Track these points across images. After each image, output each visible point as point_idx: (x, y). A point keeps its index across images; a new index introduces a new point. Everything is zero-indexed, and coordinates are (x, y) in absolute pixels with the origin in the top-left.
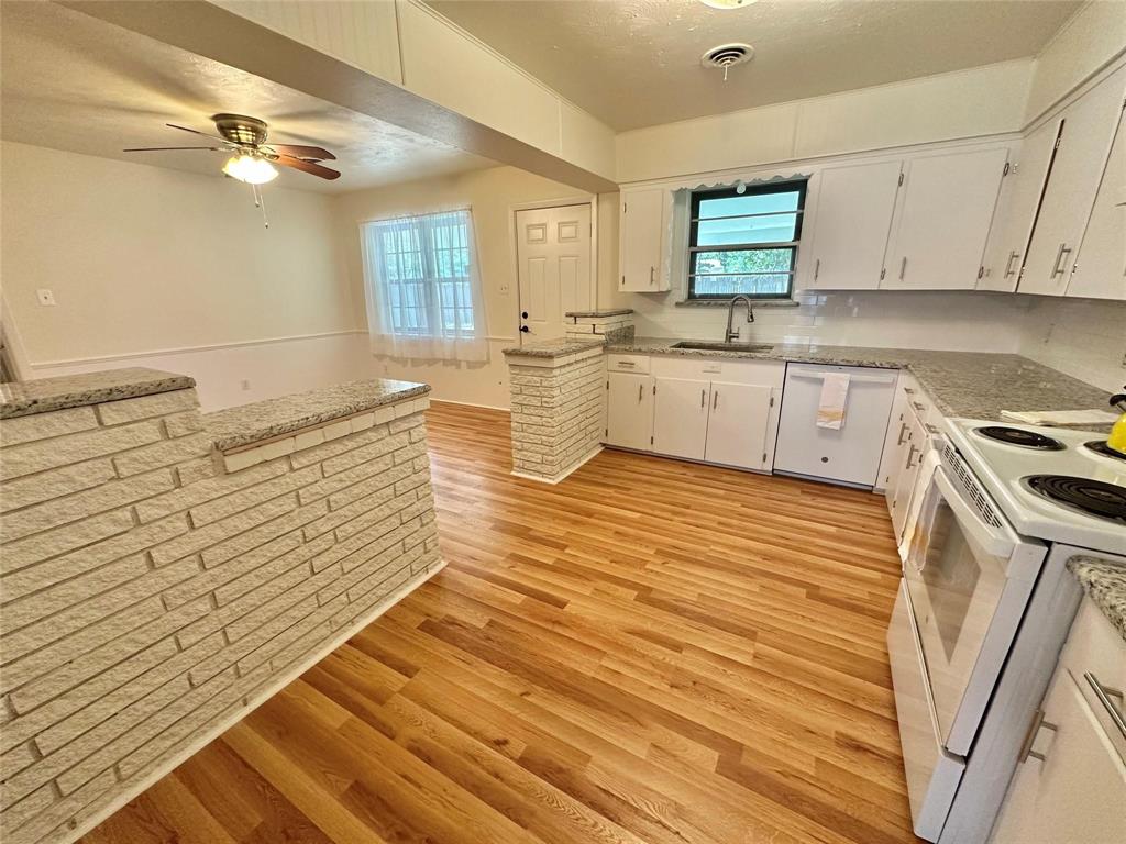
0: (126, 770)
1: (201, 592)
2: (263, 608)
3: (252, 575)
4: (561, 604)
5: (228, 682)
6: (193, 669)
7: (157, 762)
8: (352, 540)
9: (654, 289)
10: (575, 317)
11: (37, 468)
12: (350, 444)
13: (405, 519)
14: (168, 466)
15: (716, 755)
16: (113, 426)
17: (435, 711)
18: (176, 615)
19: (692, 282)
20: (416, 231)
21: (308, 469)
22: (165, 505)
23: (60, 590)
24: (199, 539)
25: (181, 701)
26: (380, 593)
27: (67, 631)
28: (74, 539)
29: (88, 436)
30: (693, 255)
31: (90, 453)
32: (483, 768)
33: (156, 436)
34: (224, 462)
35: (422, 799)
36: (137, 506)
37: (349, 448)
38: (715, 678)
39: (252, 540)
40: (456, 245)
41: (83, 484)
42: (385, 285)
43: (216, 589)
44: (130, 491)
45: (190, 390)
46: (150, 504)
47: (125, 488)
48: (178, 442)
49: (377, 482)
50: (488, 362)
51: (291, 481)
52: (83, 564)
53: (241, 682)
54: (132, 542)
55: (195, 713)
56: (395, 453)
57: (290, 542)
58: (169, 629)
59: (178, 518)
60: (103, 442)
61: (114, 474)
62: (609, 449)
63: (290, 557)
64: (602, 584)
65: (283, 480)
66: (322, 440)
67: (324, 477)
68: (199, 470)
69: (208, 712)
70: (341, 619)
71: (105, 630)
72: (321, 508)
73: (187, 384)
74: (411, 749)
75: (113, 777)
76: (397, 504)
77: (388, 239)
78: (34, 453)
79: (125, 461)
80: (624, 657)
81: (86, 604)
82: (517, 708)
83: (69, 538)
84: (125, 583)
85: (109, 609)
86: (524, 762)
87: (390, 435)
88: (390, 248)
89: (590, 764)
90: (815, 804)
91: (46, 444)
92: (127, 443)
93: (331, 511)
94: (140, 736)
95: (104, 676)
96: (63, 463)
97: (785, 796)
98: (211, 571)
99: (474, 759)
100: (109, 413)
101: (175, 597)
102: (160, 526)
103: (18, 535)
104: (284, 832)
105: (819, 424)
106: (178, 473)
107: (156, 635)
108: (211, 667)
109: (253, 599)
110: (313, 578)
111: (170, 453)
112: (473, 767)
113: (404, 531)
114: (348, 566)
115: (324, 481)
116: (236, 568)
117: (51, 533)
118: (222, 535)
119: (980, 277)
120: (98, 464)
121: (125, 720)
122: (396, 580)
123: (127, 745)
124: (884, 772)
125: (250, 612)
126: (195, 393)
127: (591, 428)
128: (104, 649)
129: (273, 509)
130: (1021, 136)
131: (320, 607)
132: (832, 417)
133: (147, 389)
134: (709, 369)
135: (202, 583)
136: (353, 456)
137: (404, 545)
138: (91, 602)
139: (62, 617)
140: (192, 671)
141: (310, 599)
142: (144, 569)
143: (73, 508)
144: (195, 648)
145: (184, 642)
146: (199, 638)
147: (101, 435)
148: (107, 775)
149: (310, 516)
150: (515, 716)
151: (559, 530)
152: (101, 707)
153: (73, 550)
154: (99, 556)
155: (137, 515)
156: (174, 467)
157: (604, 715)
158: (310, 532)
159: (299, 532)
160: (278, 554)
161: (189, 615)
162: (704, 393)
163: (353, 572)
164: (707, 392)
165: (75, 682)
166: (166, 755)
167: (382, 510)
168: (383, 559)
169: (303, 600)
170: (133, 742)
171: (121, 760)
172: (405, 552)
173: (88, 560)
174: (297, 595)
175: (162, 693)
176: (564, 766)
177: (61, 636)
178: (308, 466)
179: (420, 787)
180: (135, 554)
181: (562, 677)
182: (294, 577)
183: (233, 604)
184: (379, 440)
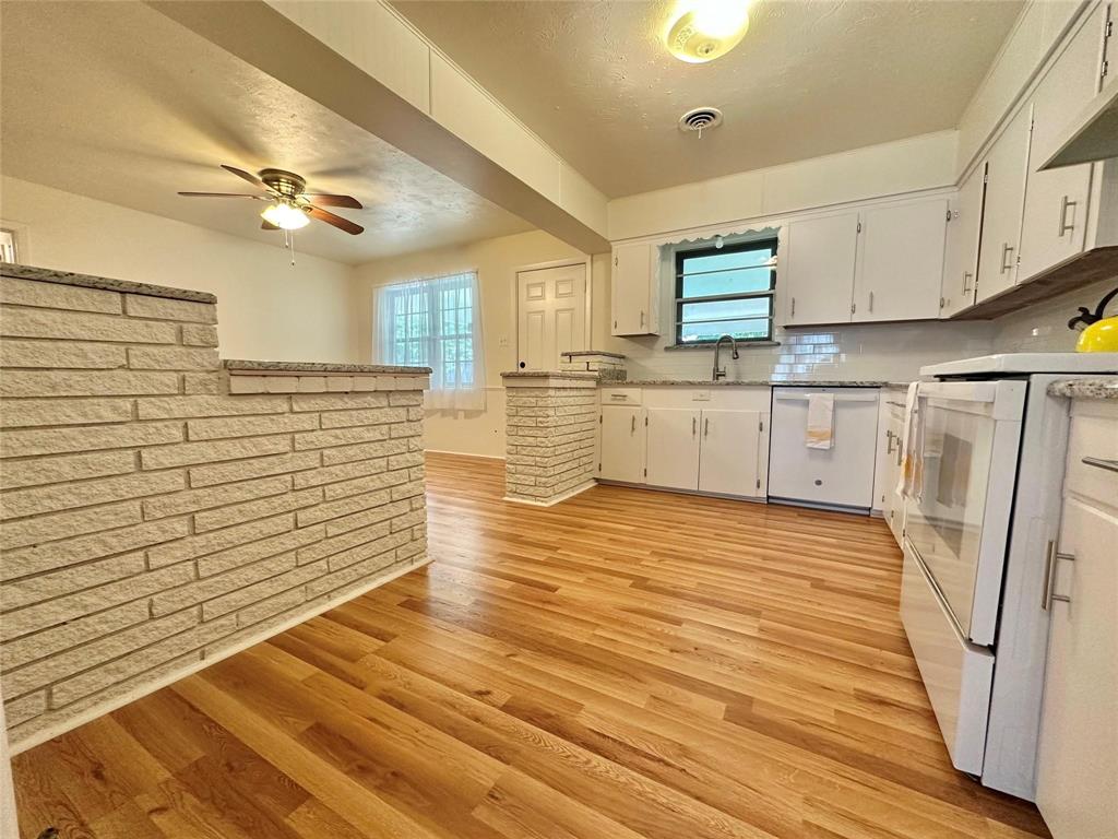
0: (60, 699)
1: (182, 510)
2: (239, 548)
3: (235, 508)
4: (554, 589)
5: (190, 624)
6: (157, 596)
7: (94, 698)
8: (341, 502)
9: (644, 331)
10: (570, 356)
11: (58, 335)
12: (351, 403)
13: (395, 497)
14: (175, 371)
15: (723, 706)
16: (135, 317)
17: (412, 668)
18: (151, 527)
19: (679, 329)
20: (425, 294)
21: (308, 416)
22: (165, 409)
23: (44, 463)
24: (192, 453)
25: (136, 631)
26: (362, 571)
27: (40, 509)
28: (72, 415)
29: (110, 319)
30: (680, 306)
31: (108, 335)
32: (461, 713)
33: (171, 339)
34: (229, 381)
35: (390, 738)
36: (140, 400)
37: (349, 406)
38: (719, 645)
39: (243, 470)
40: (461, 305)
41: (93, 363)
42: (391, 343)
43: (197, 512)
44: (136, 383)
45: (211, 306)
46: (151, 402)
47: (132, 379)
48: (192, 350)
49: (371, 449)
50: (485, 411)
51: (288, 423)
52: (74, 443)
53: (205, 628)
54: (127, 435)
55: (149, 650)
56: (393, 426)
57: (279, 485)
58: (142, 540)
59: (176, 426)
60: (121, 329)
61: (125, 363)
62: (602, 484)
63: (276, 501)
64: (595, 575)
65: (280, 418)
66: (324, 390)
67: (321, 429)
68: (204, 383)
69: (159, 654)
70: (319, 587)
71: (78, 522)
72: (313, 459)
73: (209, 300)
74: (382, 697)
75: (43, 701)
76: (389, 479)
77: (399, 301)
78: (59, 320)
79: (138, 353)
80: (620, 629)
81: (66, 486)
82: (502, 666)
83: (68, 412)
84: (109, 476)
85: (87, 498)
86: (506, 708)
87: (389, 406)
88: (400, 310)
89: (582, 712)
90: (839, 748)
91: (70, 315)
92: (143, 336)
93: (323, 466)
94: (86, 658)
95: (65, 574)
96: (81, 338)
97: (804, 741)
98: (196, 492)
99: (453, 706)
100: (135, 305)
101: (154, 507)
102: (156, 428)
103: (22, 395)
104: (228, 765)
105: (809, 445)
106: (184, 380)
107: (128, 543)
108: (175, 599)
109: (232, 535)
110: (295, 532)
111: (181, 360)
112: (451, 713)
113: (393, 511)
114: (332, 530)
115: (321, 433)
116: (222, 495)
117: (52, 402)
118: (214, 456)
119: (942, 306)
120: (113, 348)
121: (72, 634)
122: (380, 561)
123: (66, 665)
124: (913, 722)
125: (227, 549)
126: (215, 310)
127: (585, 460)
128: (71, 542)
129: (268, 445)
130: (956, 189)
131: (297, 566)
132: (821, 437)
133: (172, 292)
134: (699, 398)
135: (184, 502)
136: (351, 416)
137: (391, 525)
138: (72, 485)
139: (41, 492)
140: (155, 598)
141: (289, 554)
142: (131, 468)
143: (79, 383)
144: (163, 571)
145: (154, 562)
146: (170, 562)
147: (121, 323)
148: (38, 697)
149: (303, 464)
150: (500, 673)
151: (552, 537)
152: (52, 609)
153: (68, 426)
154: (91, 440)
155: (137, 409)
156: (182, 374)
157: (598, 672)
158: (300, 481)
159: (288, 477)
160: (264, 494)
161: (164, 532)
162: (694, 421)
163: (336, 539)
164: (698, 420)
165: (33, 570)
166: (105, 694)
167: (372, 480)
168: (369, 535)
169: (282, 553)
170: (75, 663)
171: (57, 682)
172: (391, 533)
173: (82, 440)
174: (277, 546)
175: (118, 613)
176: (553, 713)
177: (34, 512)
178: (308, 412)
179: (388, 728)
180: (127, 448)
181: (553, 642)
182: (277, 525)
183: (211, 535)
184: (378, 408)
